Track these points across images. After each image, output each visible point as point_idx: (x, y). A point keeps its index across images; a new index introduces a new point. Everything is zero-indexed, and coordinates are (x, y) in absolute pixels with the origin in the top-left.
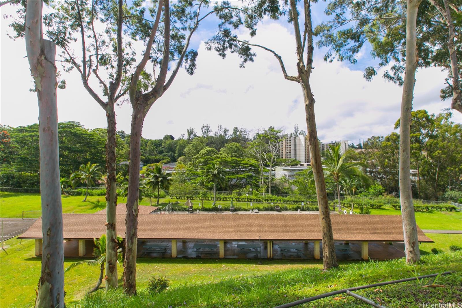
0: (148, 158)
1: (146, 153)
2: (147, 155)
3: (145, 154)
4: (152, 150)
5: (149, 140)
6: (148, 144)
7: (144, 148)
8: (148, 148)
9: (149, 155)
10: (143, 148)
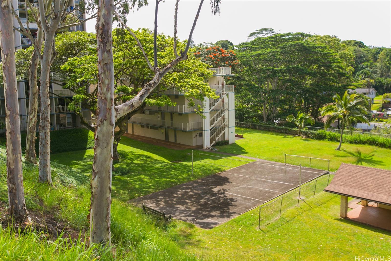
0: (380, 82)
1: (375, 72)
2: (376, 76)
3: (373, 75)
4: (387, 67)
5: (381, 49)
6: (380, 56)
7: (371, 64)
8: (378, 65)
9: (381, 77)
10: (369, 64)
